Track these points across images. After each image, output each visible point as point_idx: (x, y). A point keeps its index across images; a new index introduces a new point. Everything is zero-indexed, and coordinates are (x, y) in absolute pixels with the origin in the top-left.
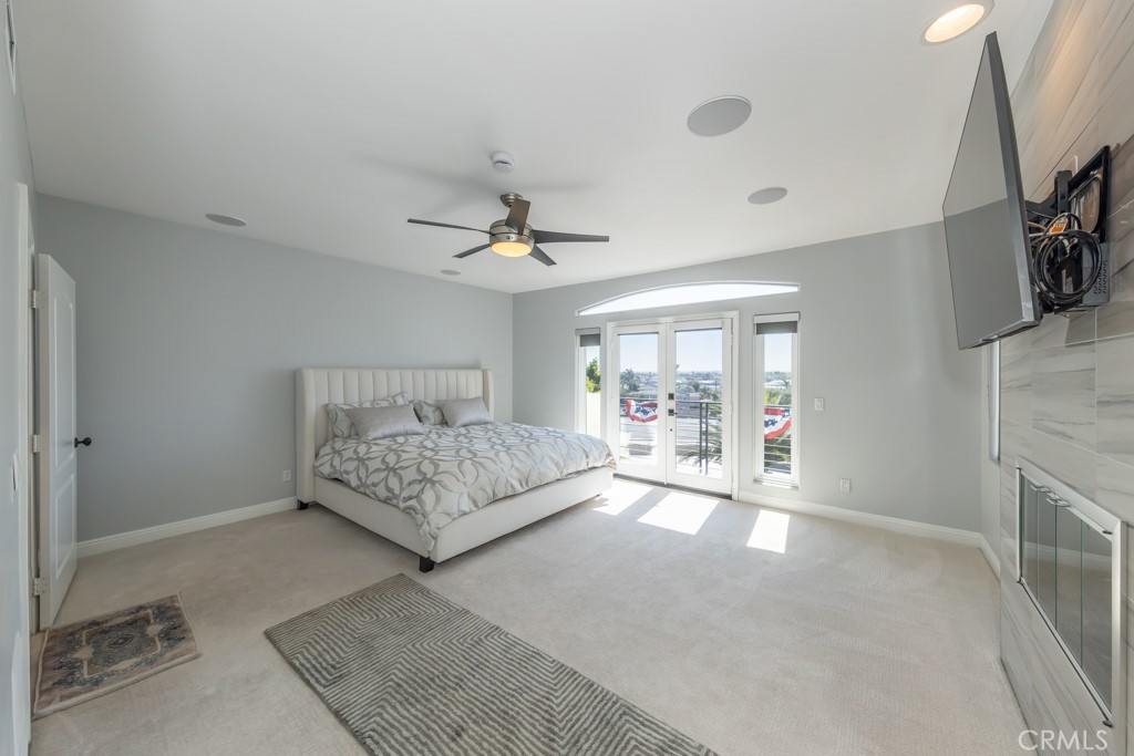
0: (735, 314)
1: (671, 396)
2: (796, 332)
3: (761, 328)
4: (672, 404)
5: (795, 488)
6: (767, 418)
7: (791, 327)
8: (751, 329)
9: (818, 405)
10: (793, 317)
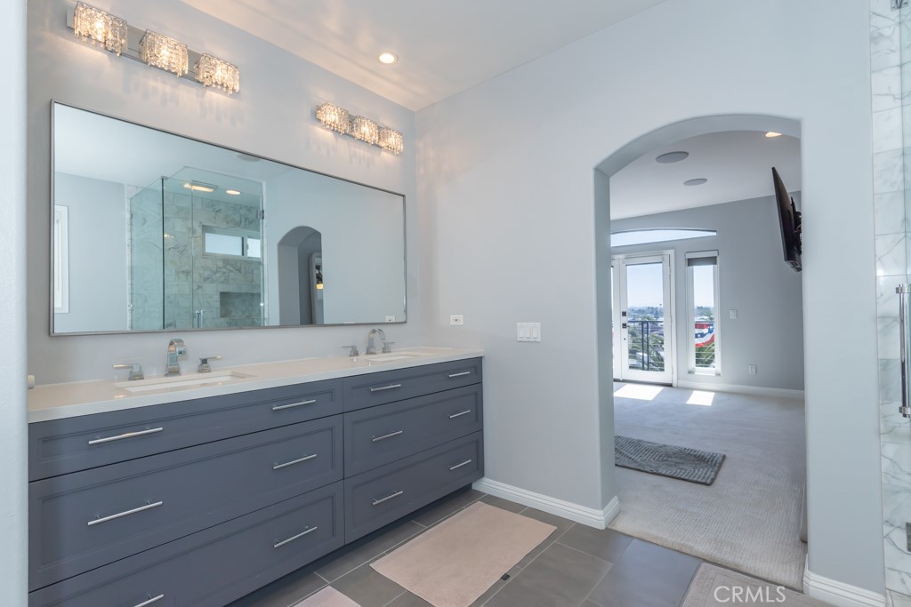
0: (671, 252)
1: (624, 314)
2: (716, 264)
3: (691, 262)
4: (625, 320)
5: (718, 375)
6: (697, 331)
7: (713, 260)
8: (683, 263)
9: (732, 315)
10: (714, 254)
